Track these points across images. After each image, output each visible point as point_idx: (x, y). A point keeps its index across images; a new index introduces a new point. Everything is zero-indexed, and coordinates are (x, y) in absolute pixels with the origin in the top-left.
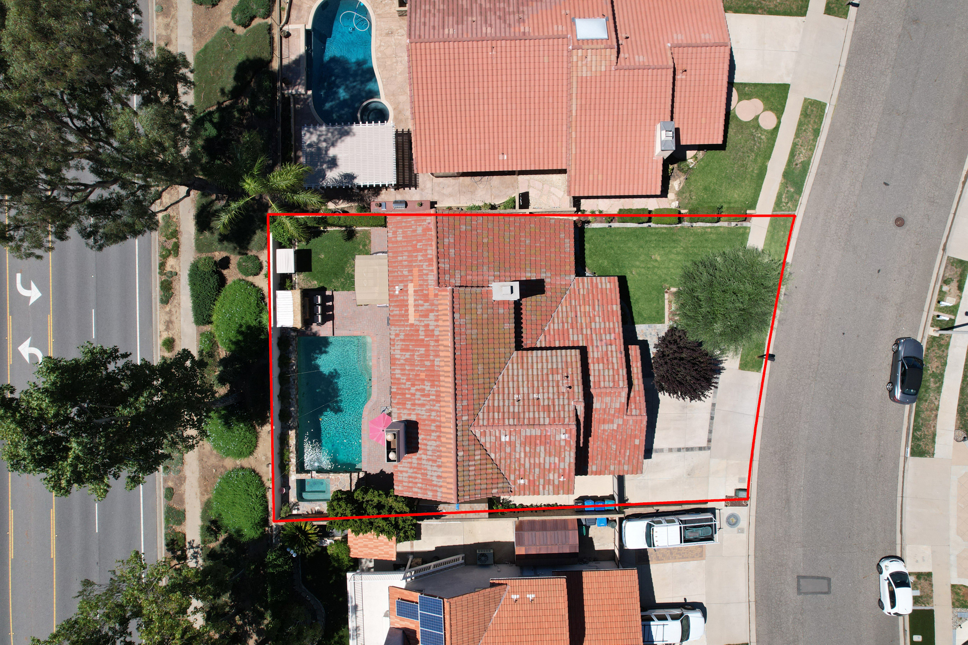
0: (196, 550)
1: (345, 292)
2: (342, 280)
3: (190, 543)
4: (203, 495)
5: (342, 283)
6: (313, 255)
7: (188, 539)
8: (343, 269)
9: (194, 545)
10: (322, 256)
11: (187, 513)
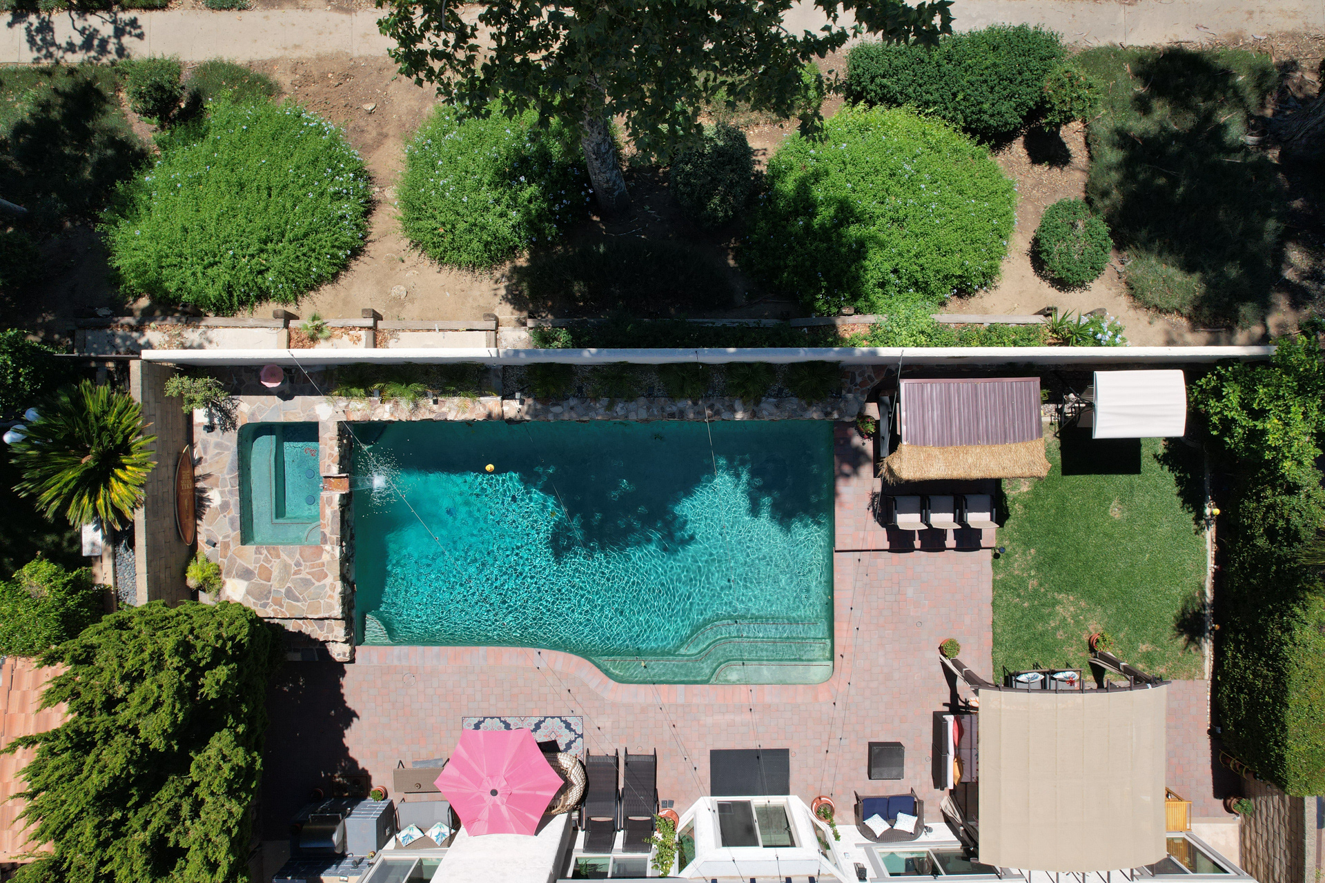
0: (111, 47)
1: (987, 593)
2: (1032, 584)
3: (134, 23)
4: (294, 71)
5: (1022, 582)
6: (1122, 479)
7: (147, 19)
8: (1071, 586)
9: (126, 40)
10: (1115, 512)
11: (234, 14)
